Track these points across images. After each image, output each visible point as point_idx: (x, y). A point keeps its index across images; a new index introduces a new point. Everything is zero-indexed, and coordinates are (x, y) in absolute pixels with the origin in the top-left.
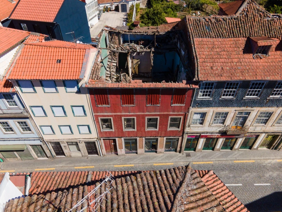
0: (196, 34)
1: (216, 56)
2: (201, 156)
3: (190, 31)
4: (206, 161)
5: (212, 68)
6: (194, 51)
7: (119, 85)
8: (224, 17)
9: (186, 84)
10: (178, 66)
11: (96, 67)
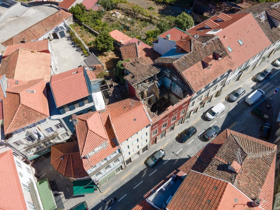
0: (182, 70)
1: (195, 76)
2: (193, 119)
4: (197, 120)
6: (186, 80)
8: (187, 54)
9: (189, 96)
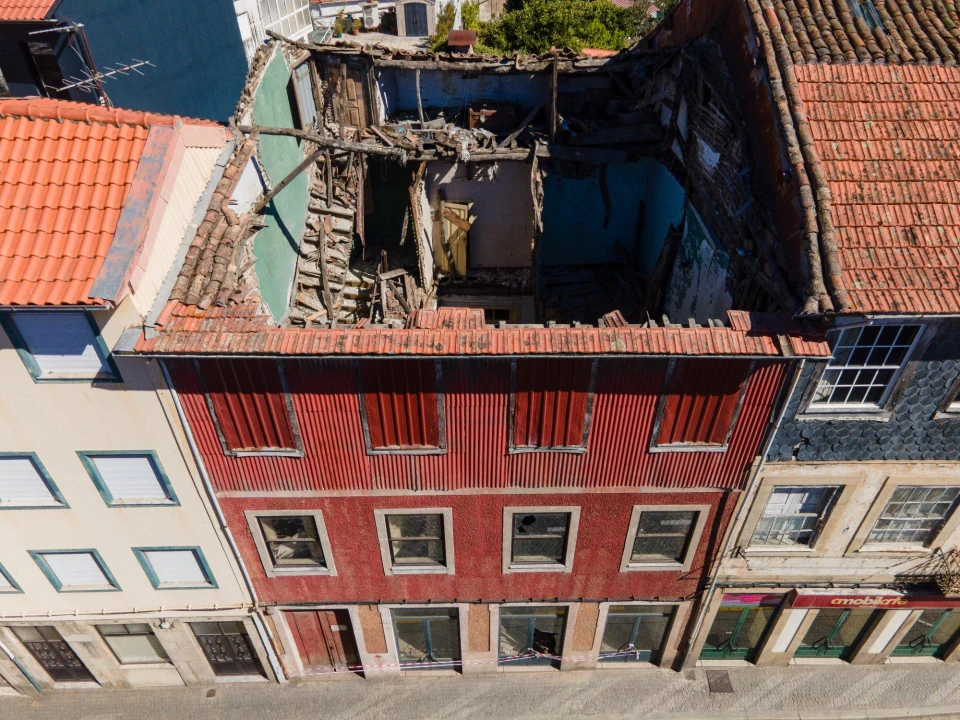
0: (801, 43)
1: (933, 166)
2: (786, 691)
3: (763, 27)
5: (911, 235)
6: (793, 138)
7: (343, 337)
9: (750, 334)
10: (675, 234)
11: (218, 232)
